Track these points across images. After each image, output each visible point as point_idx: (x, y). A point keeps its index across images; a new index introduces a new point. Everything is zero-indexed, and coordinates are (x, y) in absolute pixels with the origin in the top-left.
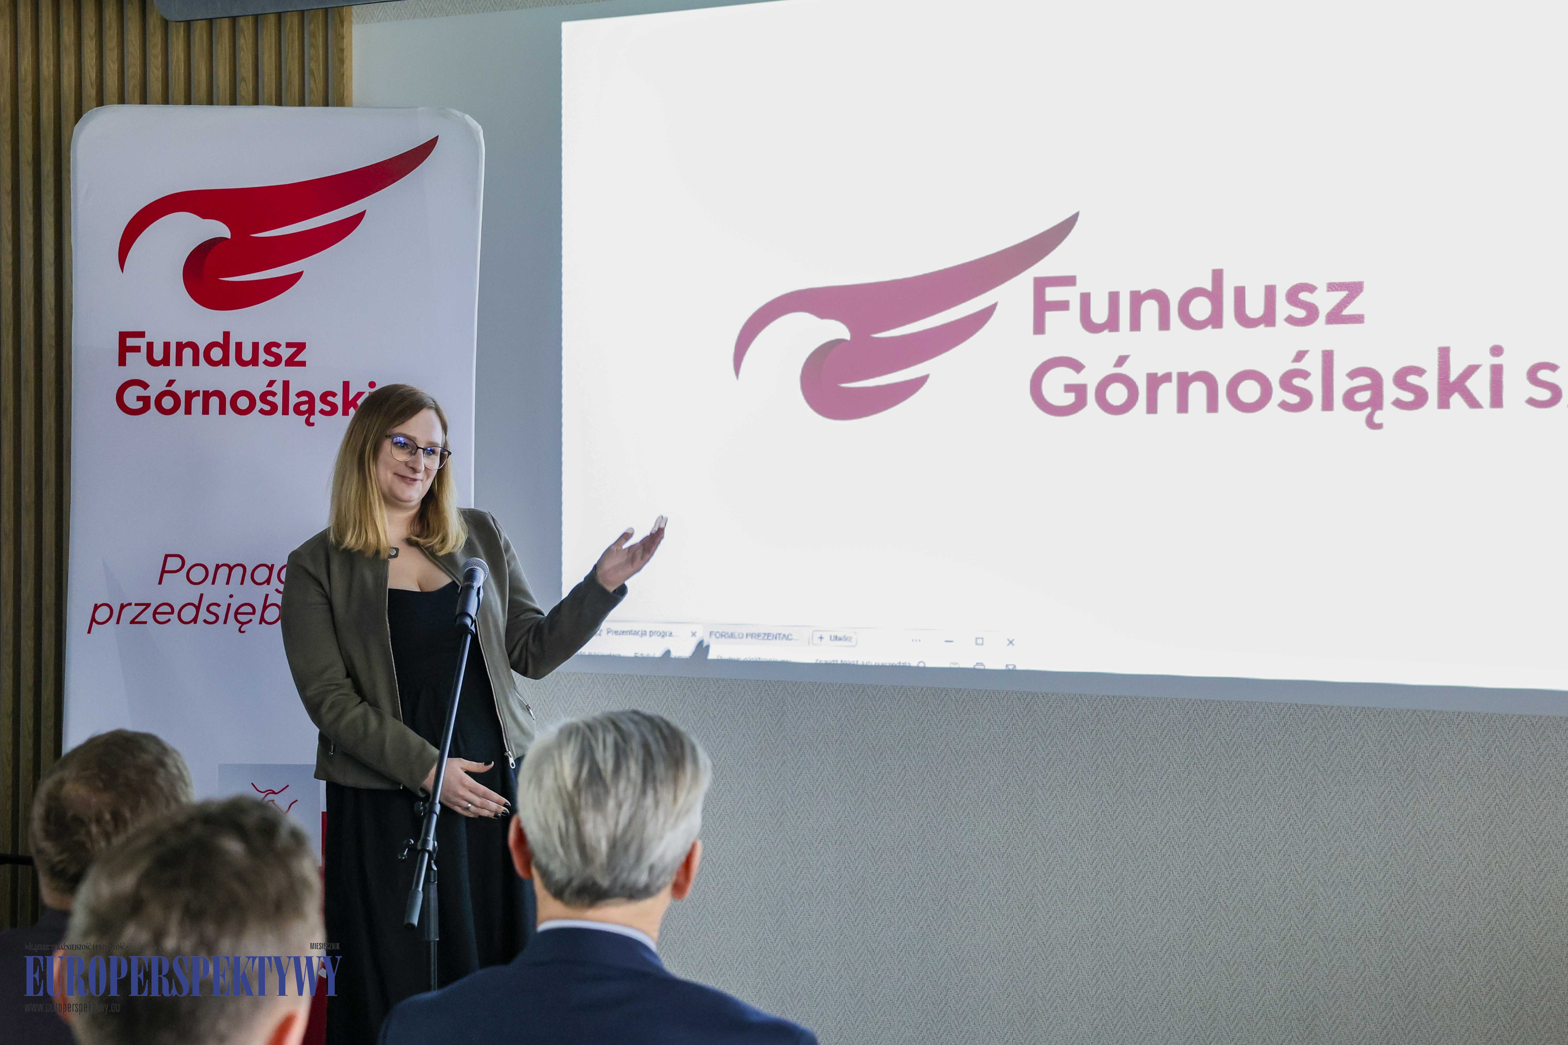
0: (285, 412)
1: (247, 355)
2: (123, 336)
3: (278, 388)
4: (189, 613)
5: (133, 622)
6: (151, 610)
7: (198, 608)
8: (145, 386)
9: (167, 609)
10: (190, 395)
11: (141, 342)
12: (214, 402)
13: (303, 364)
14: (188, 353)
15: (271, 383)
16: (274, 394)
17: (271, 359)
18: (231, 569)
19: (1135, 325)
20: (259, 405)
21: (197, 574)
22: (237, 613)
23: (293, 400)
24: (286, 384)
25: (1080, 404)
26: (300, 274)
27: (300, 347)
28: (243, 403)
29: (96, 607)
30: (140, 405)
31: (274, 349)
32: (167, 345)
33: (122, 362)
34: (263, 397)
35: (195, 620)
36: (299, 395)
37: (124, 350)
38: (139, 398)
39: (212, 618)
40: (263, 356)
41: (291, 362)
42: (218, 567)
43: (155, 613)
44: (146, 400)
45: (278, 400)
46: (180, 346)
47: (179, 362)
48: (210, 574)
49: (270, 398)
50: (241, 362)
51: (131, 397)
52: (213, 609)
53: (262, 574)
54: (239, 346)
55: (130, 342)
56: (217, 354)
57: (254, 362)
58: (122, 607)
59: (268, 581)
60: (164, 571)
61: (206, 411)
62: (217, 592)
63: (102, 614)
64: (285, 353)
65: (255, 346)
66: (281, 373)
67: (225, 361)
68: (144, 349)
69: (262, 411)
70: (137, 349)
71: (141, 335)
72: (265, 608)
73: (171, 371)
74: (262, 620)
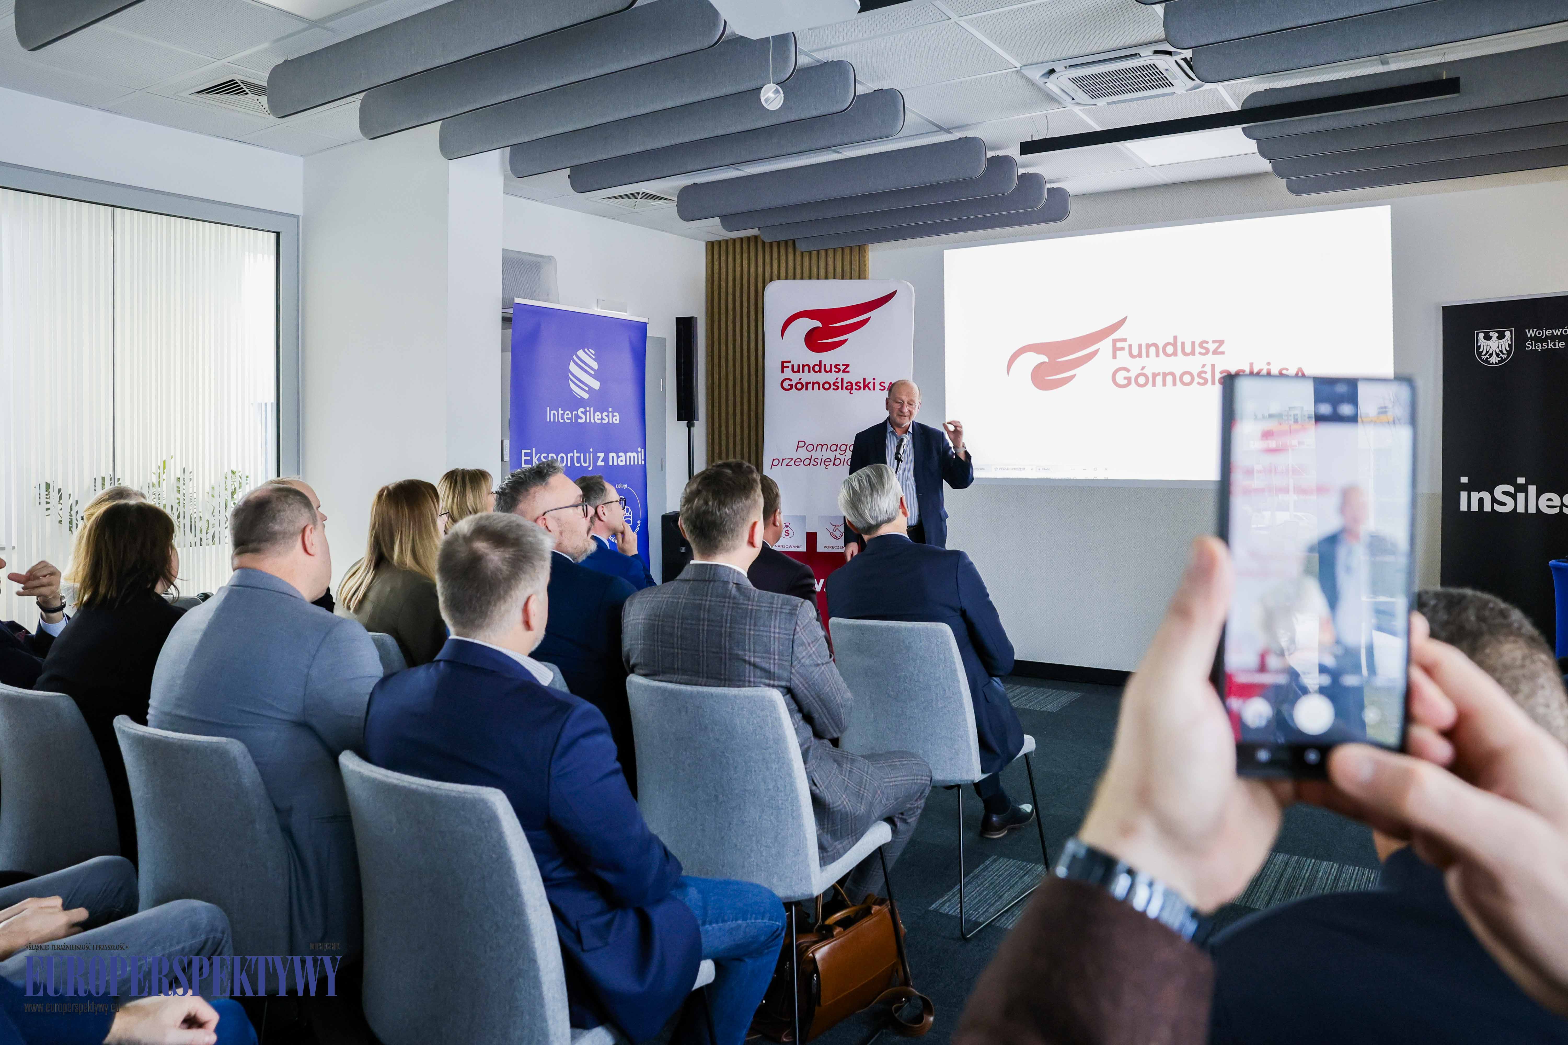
0: (842, 389)
1: (828, 369)
2: (783, 362)
3: (839, 380)
4: (807, 462)
5: (787, 465)
6: (793, 461)
7: (810, 460)
8: (791, 380)
9: (799, 460)
10: (807, 383)
11: (790, 365)
12: (816, 386)
13: (848, 372)
14: (806, 368)
15: (837, 379)
16: (838, 383)
17: (837, 370)
18: (822, 446)
19: (1148, 356)
20: (833, 387)
21: (810, 448)
22: (825, 462)
23: (845, 385)
24: (842, 379)
25: (1129, 384)
26: (847, 339)
27: (848, 366)
28: (827, 386)
29: (774, 460)
30: (789, 387)
31: (838, 367)
32: (799, 366)
33: (783, 372)
34: (834, 384)
35: (809, 464)
36: (847, 383)
37: (783, 367)
38: (789, 385)
39: (816, 464)
40: (834, 369)
41: (844, 371)
42: (818, 445)
43: (795, 462)
44: (791, 385)
45: (840, 385)
46: (804, 366)
47: (803, 372)
48: (815, 448)
49: (836, 384)
50: (826, 371)
51: (786, 384)
52: (816, 460)
53: (834, 448)
54: (825, 365)
55: (785, 364)
56: (817, 368)
57: (831, 371)
58: (783, 460)
59: (836, 450)
60: (798, 447)
61: (813, 389)
62: (817, 454)
63: (776, 462)
64: (842, 368)
65: (831, 365)
66: (841, 375)
67: (820, 371)
68: (790, 367)
69: (834, 389)
70: (788, 367)
71: (789, 362)
72: (835, 460)
73: (801, 375)
74: (834, 464)
